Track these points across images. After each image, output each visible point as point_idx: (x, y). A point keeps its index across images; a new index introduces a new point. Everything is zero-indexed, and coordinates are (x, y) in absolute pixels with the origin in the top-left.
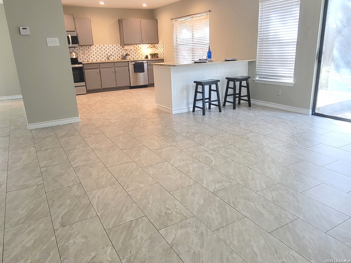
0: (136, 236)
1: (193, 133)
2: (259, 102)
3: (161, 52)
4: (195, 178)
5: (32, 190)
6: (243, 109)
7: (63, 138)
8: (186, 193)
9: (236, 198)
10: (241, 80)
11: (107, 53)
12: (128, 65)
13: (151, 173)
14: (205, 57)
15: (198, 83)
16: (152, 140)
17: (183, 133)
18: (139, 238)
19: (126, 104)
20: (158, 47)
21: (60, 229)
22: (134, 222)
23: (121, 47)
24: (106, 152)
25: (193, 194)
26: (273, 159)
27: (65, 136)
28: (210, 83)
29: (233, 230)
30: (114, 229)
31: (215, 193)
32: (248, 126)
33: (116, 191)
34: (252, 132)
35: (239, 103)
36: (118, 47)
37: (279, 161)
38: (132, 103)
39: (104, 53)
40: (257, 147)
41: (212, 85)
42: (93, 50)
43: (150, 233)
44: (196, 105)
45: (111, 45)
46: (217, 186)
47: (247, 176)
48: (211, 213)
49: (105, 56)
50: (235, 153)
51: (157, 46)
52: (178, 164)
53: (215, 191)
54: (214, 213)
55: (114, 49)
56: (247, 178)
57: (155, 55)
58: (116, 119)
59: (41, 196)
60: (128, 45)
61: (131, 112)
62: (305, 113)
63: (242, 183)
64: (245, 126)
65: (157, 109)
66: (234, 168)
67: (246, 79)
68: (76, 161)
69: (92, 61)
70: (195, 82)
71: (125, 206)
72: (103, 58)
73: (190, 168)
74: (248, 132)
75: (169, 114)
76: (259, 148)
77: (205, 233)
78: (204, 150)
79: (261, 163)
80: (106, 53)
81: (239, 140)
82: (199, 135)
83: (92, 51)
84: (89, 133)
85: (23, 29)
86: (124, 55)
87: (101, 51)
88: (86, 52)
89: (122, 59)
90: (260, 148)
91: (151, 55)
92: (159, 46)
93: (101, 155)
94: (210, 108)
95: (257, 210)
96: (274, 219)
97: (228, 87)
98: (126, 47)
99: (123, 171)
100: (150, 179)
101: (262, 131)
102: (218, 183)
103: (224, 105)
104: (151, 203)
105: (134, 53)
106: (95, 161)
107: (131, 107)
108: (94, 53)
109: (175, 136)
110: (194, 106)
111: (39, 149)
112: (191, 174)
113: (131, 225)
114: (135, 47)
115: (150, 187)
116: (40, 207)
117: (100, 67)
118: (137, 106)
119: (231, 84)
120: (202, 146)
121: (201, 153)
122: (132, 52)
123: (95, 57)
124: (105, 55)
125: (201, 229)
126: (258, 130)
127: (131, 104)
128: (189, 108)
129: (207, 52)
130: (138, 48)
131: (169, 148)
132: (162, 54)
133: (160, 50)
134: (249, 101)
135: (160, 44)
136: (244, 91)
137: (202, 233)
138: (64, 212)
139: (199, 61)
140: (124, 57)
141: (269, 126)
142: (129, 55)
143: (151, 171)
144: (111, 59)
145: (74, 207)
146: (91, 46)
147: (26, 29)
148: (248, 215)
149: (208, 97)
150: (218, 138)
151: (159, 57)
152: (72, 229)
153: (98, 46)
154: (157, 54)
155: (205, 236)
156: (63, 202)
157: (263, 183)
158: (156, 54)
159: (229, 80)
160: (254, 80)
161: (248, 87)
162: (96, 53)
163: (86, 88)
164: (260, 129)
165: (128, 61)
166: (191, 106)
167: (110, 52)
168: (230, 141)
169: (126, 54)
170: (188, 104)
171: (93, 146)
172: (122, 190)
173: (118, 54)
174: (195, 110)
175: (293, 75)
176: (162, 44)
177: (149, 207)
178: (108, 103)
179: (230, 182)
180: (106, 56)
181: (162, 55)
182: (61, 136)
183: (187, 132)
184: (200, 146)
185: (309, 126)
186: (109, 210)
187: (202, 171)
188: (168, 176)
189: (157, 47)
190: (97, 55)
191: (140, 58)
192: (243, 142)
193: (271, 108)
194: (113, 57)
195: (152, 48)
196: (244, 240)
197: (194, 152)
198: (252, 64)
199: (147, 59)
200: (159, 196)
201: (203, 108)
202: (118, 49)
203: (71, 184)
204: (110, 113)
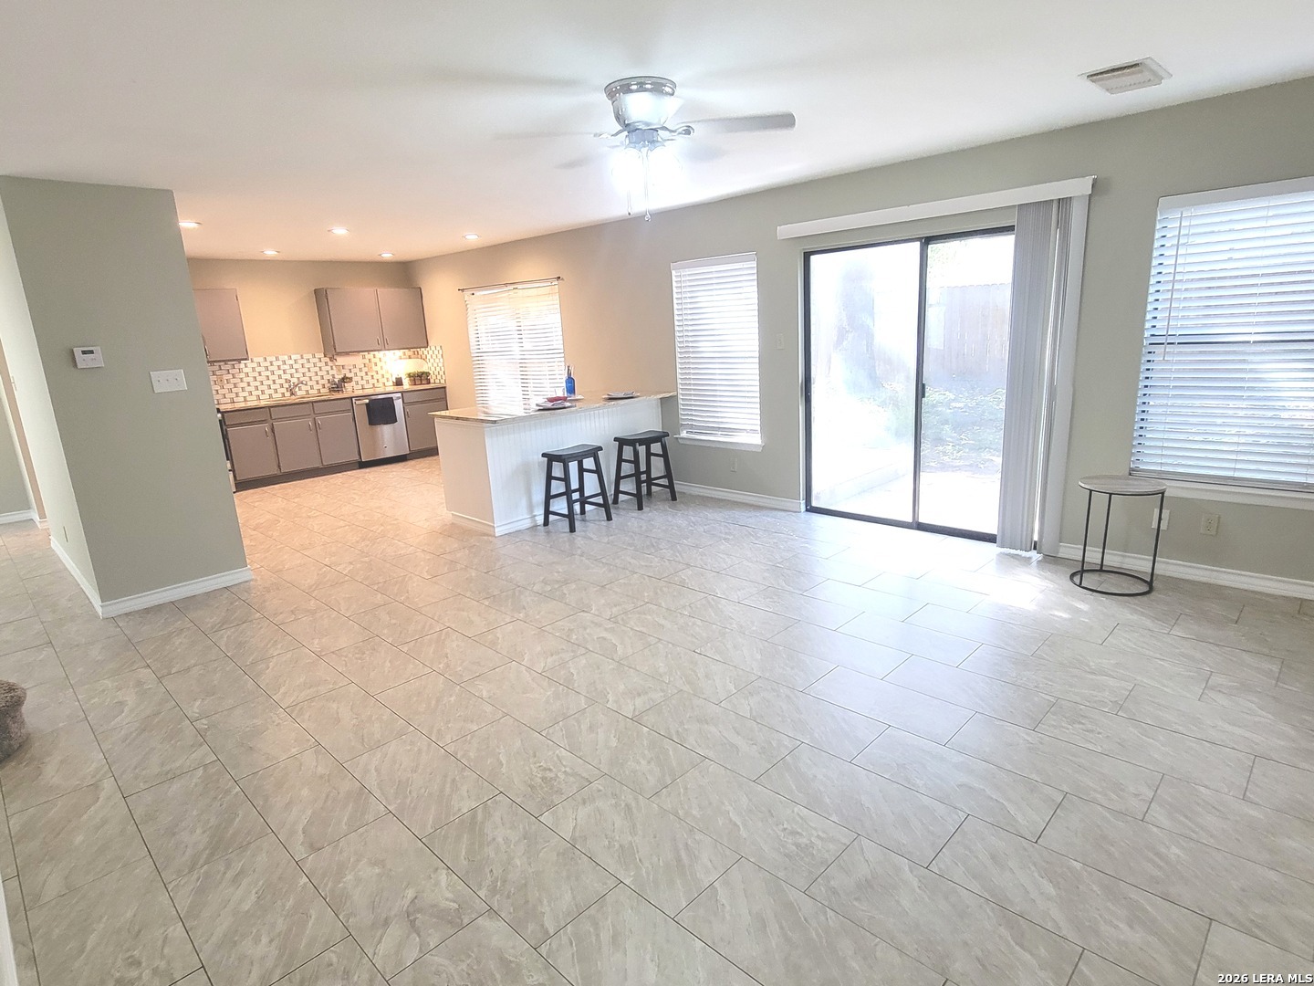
0: (494, 839)
1: (558, 582)
2: (693, 489)
3: (438, 369)
4: (588, 692)
5: (194, 781)
6: (661, 507)
7: (222, 632)
8: (577, 728)
9: (682, 723)
10: (647, 442)
11: (288, 377)
12: (350, 408)
13: (485, 694)
14: (561, 393)
15: (551, 458)
16: (463, 610)
17: (534, 584)
18: (500, 840)
19: (364, 516)
20: (429, 357)
21: (310, 858)
22: (480, 811)
23: (328, 360)
24: (357, 656)
25: (591, 728)
26: (741, 627)
27: (225, 627)
28: (579, 457)
29: (686, 789)
30: (440, 833)
31: (637, 719)
32: (679, 552)
33: (416, 749)
34: (688, 565)
35: (649, 492)
36: (316, 360)
37: (754, 628)
38: (378, 511)
39: (280, 377)
40: (704, 602)
41: (585, 461)
42: (245, 370)
43: (521, 826)
44: (551, 510)
45: (298, 357)
46: (639, 702)
47: (695, 672)
48: (638, 763)
49: (282, 386)
50: (662, 622)
51: (426, 352)
52: (543, 665)
53: (637, 713)
54: (644, 762)
55: (307, 365)
56: (697, 676)
57: (420, 377)
58: (351, 563)
59: (228, 792)
60: (347, 354)
61: (385, 538)
62: (791, 509)
63: (686, 688)
64: (672, 552)
65: (453, 523)
66: (666, 657)
67: (659, 438)
68: (282, 690)
69: (245, 401)
70: (544, 455)
71: (449, 780)
72: (276, 391)
73: (572, 670)
74: (681, 566)
75: (488, 535)
76: (709, 602)
77: (633, 804)
78: (592, 622)
79: (720, 639)
80: (284, 376)
81: (665, 589)
82: (573, 586)
83: (242, 375)
84: (292, 608)
85: (84, 352)
86: (336, 380)
87: (268, 373)
88: (225, 377)
89: (332, 390)
90: (713, 603)
91: (409, 375)
92: (431, 352)
93: (346, 666)
94: (583, 511)
95: (725, 740)
96: (760, 753)
97: (620, 460)
98: (341, 360)
99: (415, 699)
100: (489, 709)
101: (709, 560)
102: (639, 695)
103: (616, 501)
104: (504, 762)
105: (363, 374)
106: (335, 683)
107: (382, 525)
108: (250, 379)
109: (517, 594)
110: (547, 512)
111: (165, 671)
112: (576, 685)
113: (474, 817)
114: (364, 357)
115: (492, 726)
116: (235, 818)
117: (273, 417)
118: (397, 519)
119: (628, 452)
120: (585, 614)
121: (588, 631)
122: (357, 370)
123: (252, 389)
124: (283, 381)
125: (623, 797)
126: (701, 559)
127: (380, 515)
128: (535, 516)
129: (564, 379)
130: (373, 360)
131: (510, 627)
132: (441, 373)
133: (433, 362)
134: (671, 487)
135: (433, 348)
136: (658, 467)
137: (627, 805)
138: (303, 817)
139: (549, 405)
140: (338, 386)
141: (722, 547)
142: (351, 379)
143: (484, 689)
144: (299, 393)
145: (325, 801)
146: (239, 361)
147: (92, 352)
148: (711, 754)
149: (578, 487)
150: (618, 590)
151: (432, 381)
152: (341, 853)
153: (261, 360)
154: (428, 374)
155: (634, 810)
156: (291, 798)
157: (728, 681)
158: (423, 373)
159: (622, 442)
160: (677, 438)
161: (665, 455)
162: (255, 379)
163: (235, 476)
164: (704, 557)
165: (351, 398)
166: (540, 512)
167: (296, 375)
168: (646, 594)
169: (343, 379)
170: (531, 508)
171: (316, 645)
172: (429, 745)
173: (319, 378)
174: (550, 519)
175: (758, 428)
176: (438, 348)
177: (504, 771)
178: (309, 517)
179: (662, 690)
180: (286, 385)
181: (439, 377)
182: (212, 628)
183: (545, 582)
184: (582, 614)
185: (803, 540)
186: (414, 795)
187: (600, 674)
188: (528, 695)
189: (423, 356)
190: (258, 384)
191: (380, 385)
192: (675, 594)
193: (719, 499)
194: (304, 387)
195: (410, 357)
196: (710, 804)
197: (572, 630)
198: (668, 404)
199: (399, 388)
200: (518, 743)
201: (570, 516)
202: (319, 364)
203: (293, 750)
204: (328, 545)
